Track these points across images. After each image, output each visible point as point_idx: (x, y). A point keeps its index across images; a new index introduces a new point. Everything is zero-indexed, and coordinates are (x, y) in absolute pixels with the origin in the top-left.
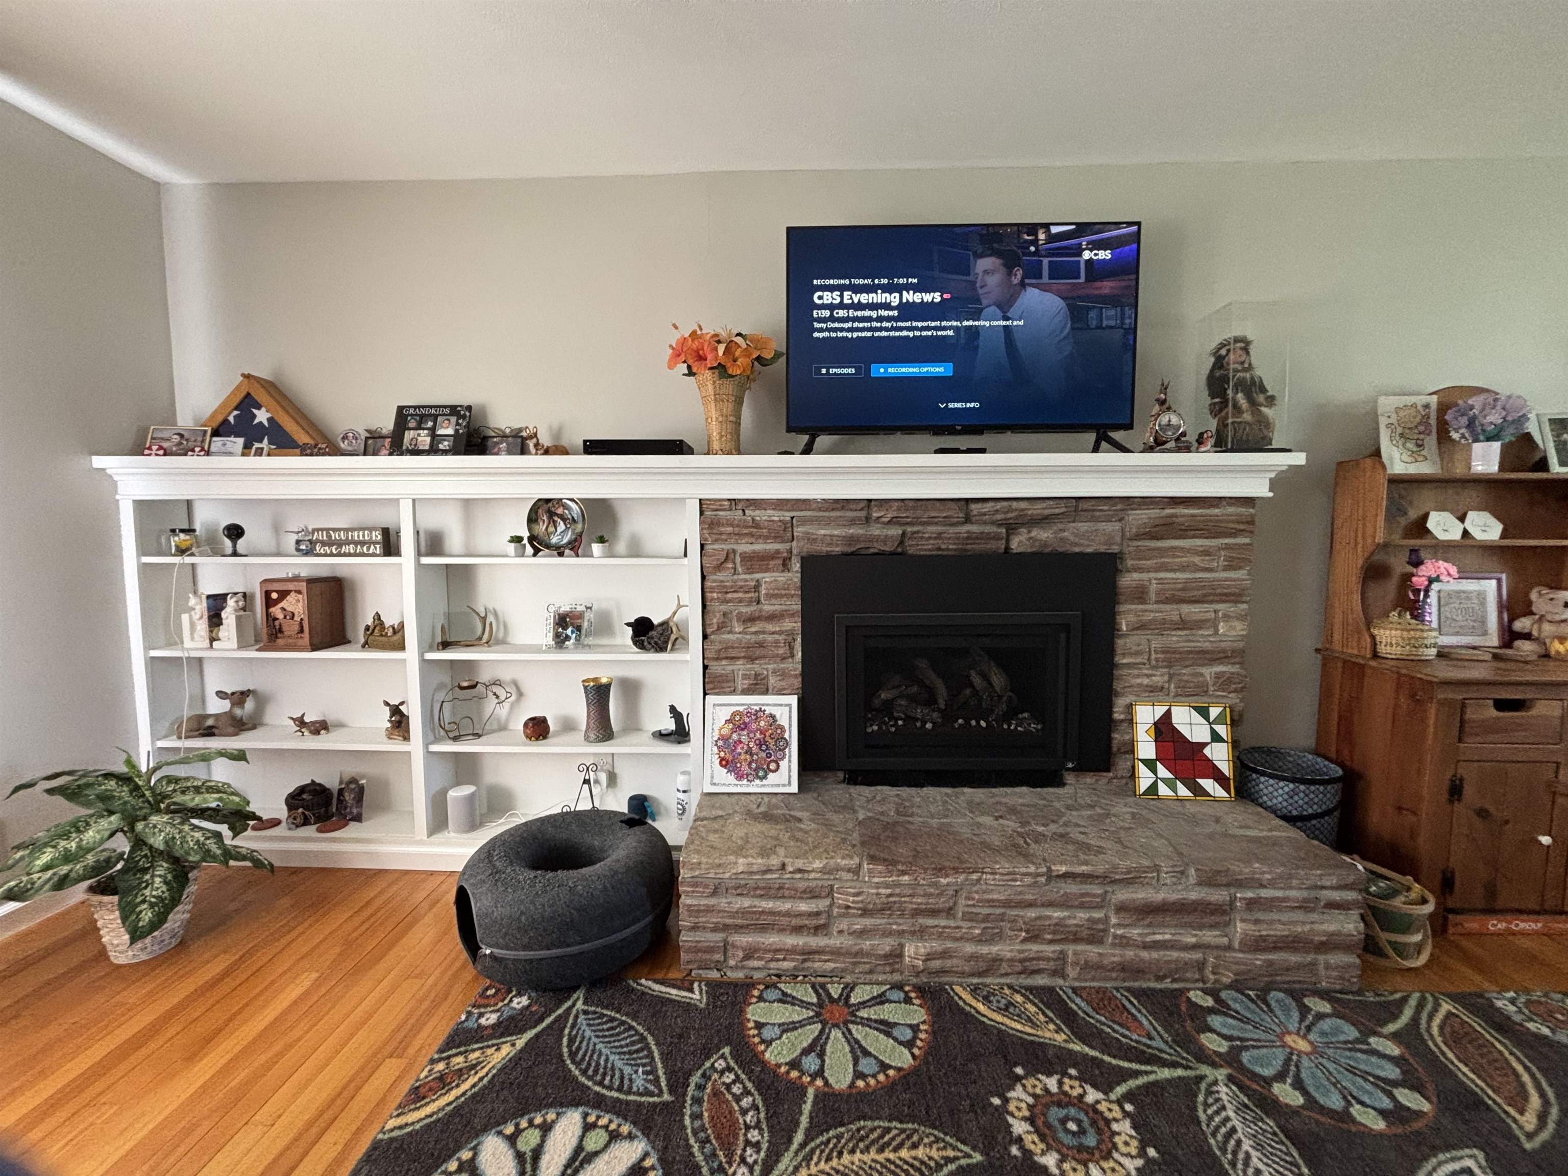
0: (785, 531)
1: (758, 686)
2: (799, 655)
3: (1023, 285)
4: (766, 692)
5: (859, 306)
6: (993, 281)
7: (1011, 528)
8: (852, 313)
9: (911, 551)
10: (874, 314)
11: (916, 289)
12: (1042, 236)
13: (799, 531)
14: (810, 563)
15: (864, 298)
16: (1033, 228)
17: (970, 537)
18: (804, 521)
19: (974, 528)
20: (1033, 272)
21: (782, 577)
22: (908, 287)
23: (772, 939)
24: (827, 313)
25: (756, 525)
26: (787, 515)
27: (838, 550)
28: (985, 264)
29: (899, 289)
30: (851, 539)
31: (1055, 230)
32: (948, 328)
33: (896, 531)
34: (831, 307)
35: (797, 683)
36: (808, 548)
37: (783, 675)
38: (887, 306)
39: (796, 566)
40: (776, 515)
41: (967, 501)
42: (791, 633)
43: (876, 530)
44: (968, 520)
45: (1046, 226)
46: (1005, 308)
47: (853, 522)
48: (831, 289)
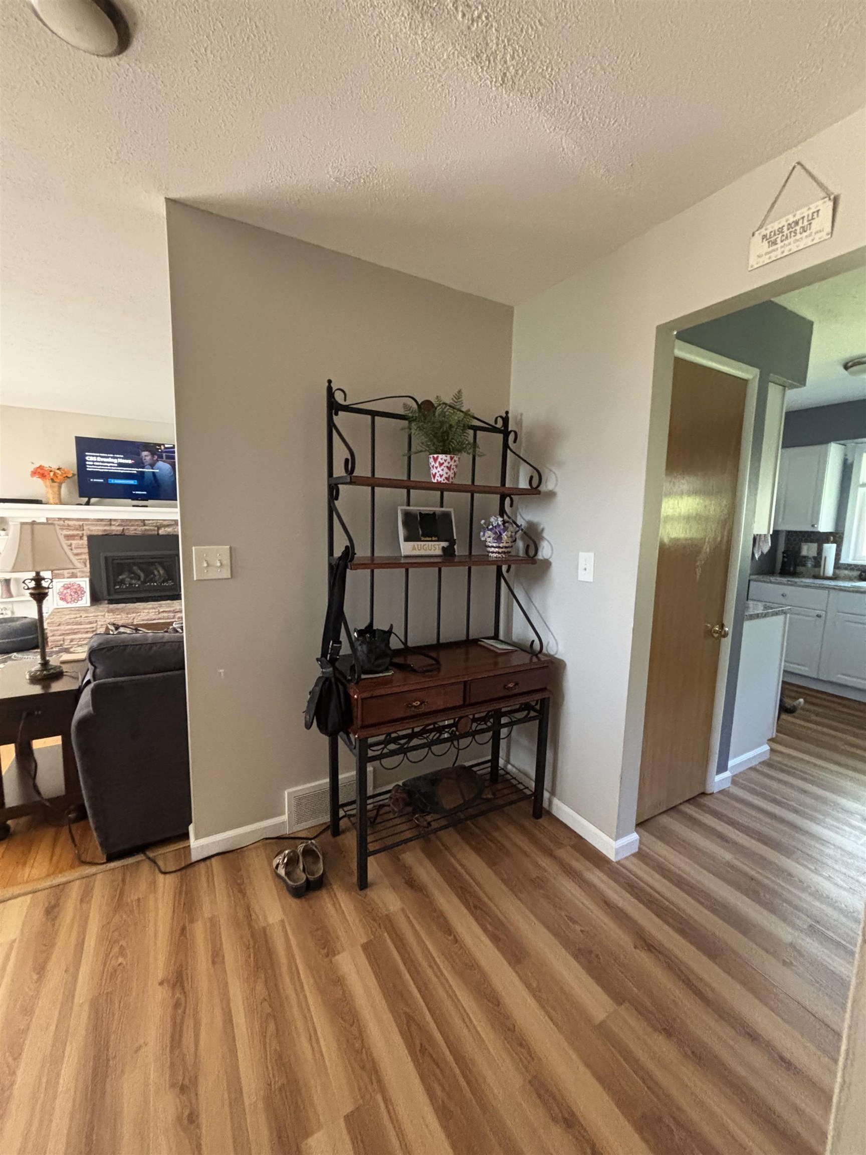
0: (81, 528)
1: (74, 576)
2: (88, 566)
3: (157, 460)
4: (77, 577)
5: (103, 462)
6: (148, 458)
7: (159, 528)
8: (101, 464)
9: (126, 534)
10: (109, 465)
11: (122, 458)
12: (162, 447)
13: (85, 528)
14: (91, 538)
15: (105, 460)
16: (160, 445)
17: (146, 530)
18: (87, 525)
19: (147, 528)
20: (160, 457)
21: (80, 542)
22: (120, 458)
23: (80, 636)
24: (92, 463)
25: (69, 526)
26: (81, 523)
27: (100, 533)
28: (145, 453)
29: (117, 458)
30: (105, 530)
31: (166, 446)
32: (134, 471)
33: (121, 528)
34: (93, 461)
35: (88, 574)
36: (89, 533)
37: (83, 572)
38: (113, 463)
39: (85, 538)
40: (77, 523)
41: (144, 520)
42: (85, 559)
43: (113, 528)
44: (144, 525)
45: (164, 445)
46: (152, 466)
47: (105, 525)
48: (93, 456)
